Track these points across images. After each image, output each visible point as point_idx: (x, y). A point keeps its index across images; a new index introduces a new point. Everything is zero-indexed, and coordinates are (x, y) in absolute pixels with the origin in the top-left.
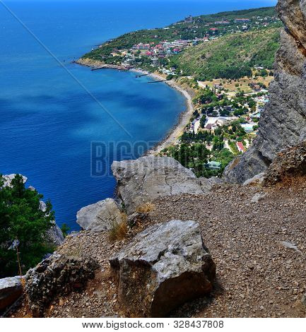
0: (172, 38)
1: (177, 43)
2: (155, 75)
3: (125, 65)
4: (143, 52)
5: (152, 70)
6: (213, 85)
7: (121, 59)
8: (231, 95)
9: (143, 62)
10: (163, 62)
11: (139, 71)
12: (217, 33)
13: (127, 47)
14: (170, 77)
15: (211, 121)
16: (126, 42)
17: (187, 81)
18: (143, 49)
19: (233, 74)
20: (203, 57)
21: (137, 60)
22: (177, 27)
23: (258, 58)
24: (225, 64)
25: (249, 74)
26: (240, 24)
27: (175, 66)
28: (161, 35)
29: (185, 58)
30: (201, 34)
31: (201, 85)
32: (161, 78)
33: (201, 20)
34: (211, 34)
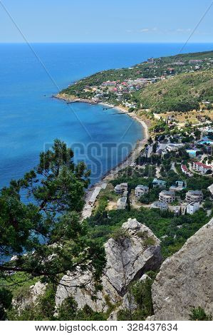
0: (136, 76)
1: (139, 81)
2: (119, 108)
3: (94, 99)
4: (110, 89)
5: (117, 104)
6: (166, 116)
7: (91, 94)
8: (181, 126)
9: (110, 97)
10: (127, 98)
11: (106, 104)
12: (173, 72)
13: (97, 84)
14: (131, 110)
15: (161, 146)
16: (96, 80)
17: (145, 113)
18: (110, 86)
19: (184, 108)
20: (160, 93)
21: (105, 95)
22: (140, 67)
23: (205, 94)
24: (178, 100)
25: (197, 108)
26: (194, 64)
27: (136, 101)
28: (126, 74)
29: (145, 94)
30: (159, 73)
31: (157, 116)
32: (124, 110)
33: (160, 61)
34: (168, 73)
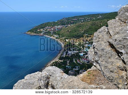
0: (58, 25)
1: (59, 27)
3: (42, 34)
4: (48, 30)
5: (51, 36)
6: (71, 41)
7: (41, 32)
8: (77, 44)
9: (48, 33)
10: (55, 33)
11: (47, 36)
12: (73, 23)
13: (43, 28)
14: (57, 38)
16: (43, 26)
17: (62, 39)
18: (48, 28)
19: (78, 37)
20: (68, 31)
21: (46, 32)
22: (60, 21)
23: (86, 32)
24: (75, 34)
25: (83, 37)
26: (81, 20)
27: (59, 34)
28: (54, 24)
29: (62, 32)
30: (68, 23)
31: (67, 40)
33: (68, 19)
34: (71, 23)
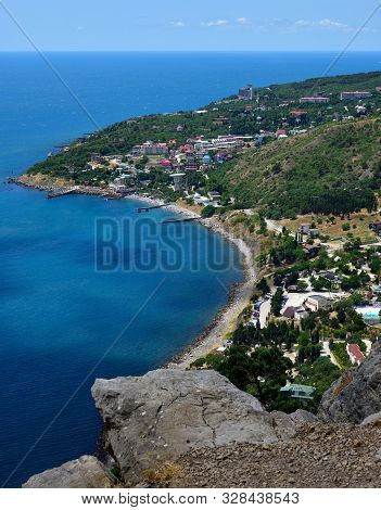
1: (222, 142)
2: (178, 208)
3: (115, 186)
4: (154, 161)
5: (172, 197)
6: (298, 227)
7: (107, 175)
8: (334, 247)
9: (155, 180)
10: (194, 181)
11: (145, 199)
12: (304, 122)
13: (123, 149)
14: (209, 212)
15: (294, 300)
16: (120, 139)
17: (244, 220)
18: (153, 154)
19: (338, 205)
20: (277, 169)
21: (143, 177)
22: (222, 108)
24: (322, 185)
26: (351, 102)
27: (219, 189)
28: (189, 126)
29: (240, 172)
30: (273, 122)
31: (274, 226)
32: (192, 213)
33: (271, 95)
34: (292, 123)
